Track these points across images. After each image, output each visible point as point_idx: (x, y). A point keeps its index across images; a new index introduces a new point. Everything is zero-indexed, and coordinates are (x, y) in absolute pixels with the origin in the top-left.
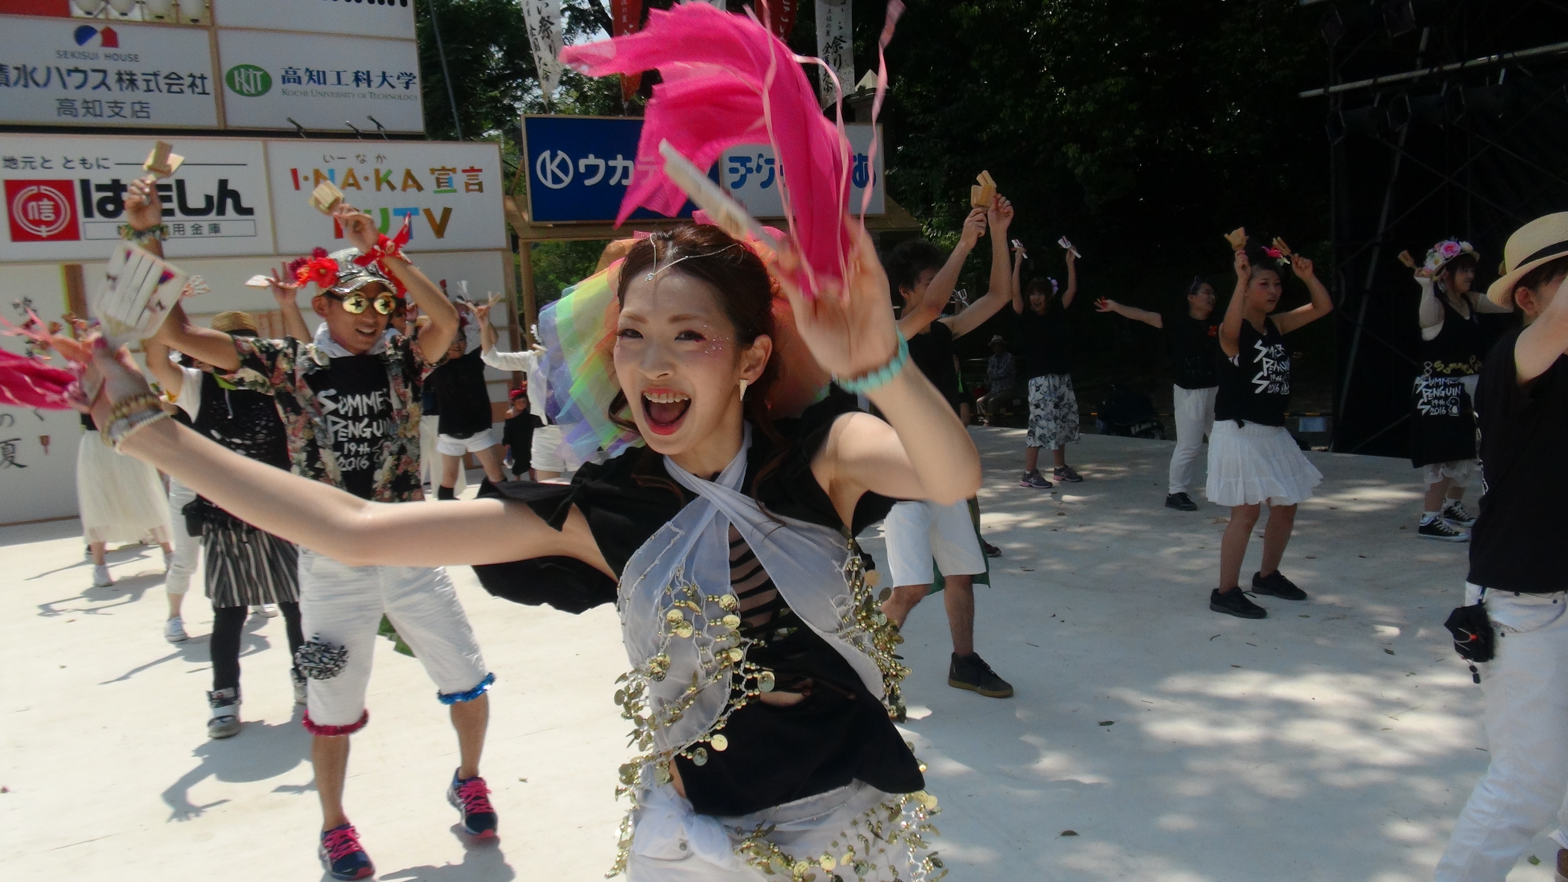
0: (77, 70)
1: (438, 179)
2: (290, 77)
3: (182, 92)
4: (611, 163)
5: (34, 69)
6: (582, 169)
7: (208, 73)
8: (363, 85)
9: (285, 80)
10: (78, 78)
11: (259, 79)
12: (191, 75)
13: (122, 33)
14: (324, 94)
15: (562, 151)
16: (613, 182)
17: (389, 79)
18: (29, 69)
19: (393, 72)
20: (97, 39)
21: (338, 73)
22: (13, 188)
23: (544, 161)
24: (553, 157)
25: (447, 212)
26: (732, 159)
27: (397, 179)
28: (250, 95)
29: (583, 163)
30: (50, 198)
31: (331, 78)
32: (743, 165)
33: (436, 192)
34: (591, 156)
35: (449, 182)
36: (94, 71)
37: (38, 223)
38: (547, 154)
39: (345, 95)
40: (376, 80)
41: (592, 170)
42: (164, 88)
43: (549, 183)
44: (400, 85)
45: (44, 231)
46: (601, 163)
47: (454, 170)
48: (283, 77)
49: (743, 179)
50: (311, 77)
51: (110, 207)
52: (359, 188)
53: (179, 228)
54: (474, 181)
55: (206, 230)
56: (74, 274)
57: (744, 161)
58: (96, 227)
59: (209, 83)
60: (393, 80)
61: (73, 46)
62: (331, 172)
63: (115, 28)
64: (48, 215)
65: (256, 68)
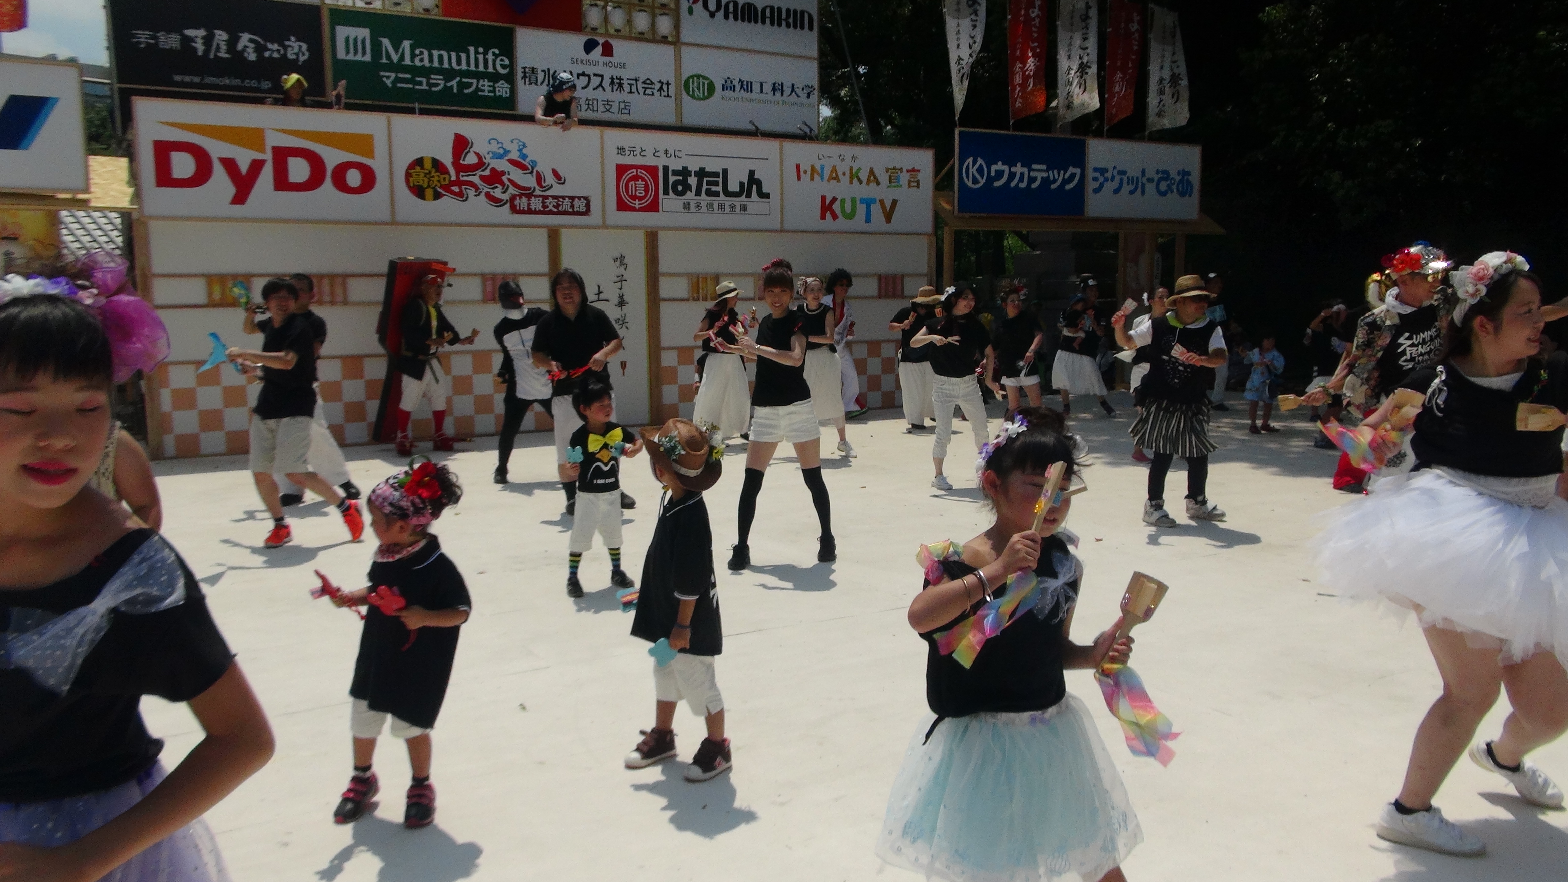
1: (890, 176)
2: (728, 86)
3: (653, 94)
4: (1013, 169)
6: (993, 174)
7: (672, 81)
8: (778, 94)
9: (724, 88)
11: (706, 86)
12: (660, 81)
13: (616, 44)
14: (750, 101)
16: (1013, 184)
17: (796, 90)
19: (799, 85)
20: (599, 50)
21: (761, 84)
22: (621, 169)
23: (968, 166)
24: (974, 163)
25: (894, 203)
26: (1096, 170)
27: (864, 176)
28: (700, 99)
29: (994, 168)
30: (643, 180)
31: (756, 87)
32: (1102, 174)
33: (888, 187)
34: (1000, 163)
35: (898, 178)
36: (595, 75)
37: (634, 198)
38: (970, 160)
39: (765, 102)
40: (787, 91)
41: (1000, 174)
42: (641, 91)
43: (969, 183)
44: (803, 95)
45: (637, 204)
46: (1006, 168)
47: (901, 170)
48: (723, 85)
49: (1102, 184)
50: (742, 87)
51: (680, 188)
52: (839, 181)
53: (721, 206)
54: (915, 180)
55: (738, 209)
56: (652, 238)
57: (1103, 171)
58: (670, 203)
59: (672, 89)
60: (799, 91)
61: (582, 55)
62: (822, 167)
63: (612, 41)
64: (641, 192)
65: (705, 78)
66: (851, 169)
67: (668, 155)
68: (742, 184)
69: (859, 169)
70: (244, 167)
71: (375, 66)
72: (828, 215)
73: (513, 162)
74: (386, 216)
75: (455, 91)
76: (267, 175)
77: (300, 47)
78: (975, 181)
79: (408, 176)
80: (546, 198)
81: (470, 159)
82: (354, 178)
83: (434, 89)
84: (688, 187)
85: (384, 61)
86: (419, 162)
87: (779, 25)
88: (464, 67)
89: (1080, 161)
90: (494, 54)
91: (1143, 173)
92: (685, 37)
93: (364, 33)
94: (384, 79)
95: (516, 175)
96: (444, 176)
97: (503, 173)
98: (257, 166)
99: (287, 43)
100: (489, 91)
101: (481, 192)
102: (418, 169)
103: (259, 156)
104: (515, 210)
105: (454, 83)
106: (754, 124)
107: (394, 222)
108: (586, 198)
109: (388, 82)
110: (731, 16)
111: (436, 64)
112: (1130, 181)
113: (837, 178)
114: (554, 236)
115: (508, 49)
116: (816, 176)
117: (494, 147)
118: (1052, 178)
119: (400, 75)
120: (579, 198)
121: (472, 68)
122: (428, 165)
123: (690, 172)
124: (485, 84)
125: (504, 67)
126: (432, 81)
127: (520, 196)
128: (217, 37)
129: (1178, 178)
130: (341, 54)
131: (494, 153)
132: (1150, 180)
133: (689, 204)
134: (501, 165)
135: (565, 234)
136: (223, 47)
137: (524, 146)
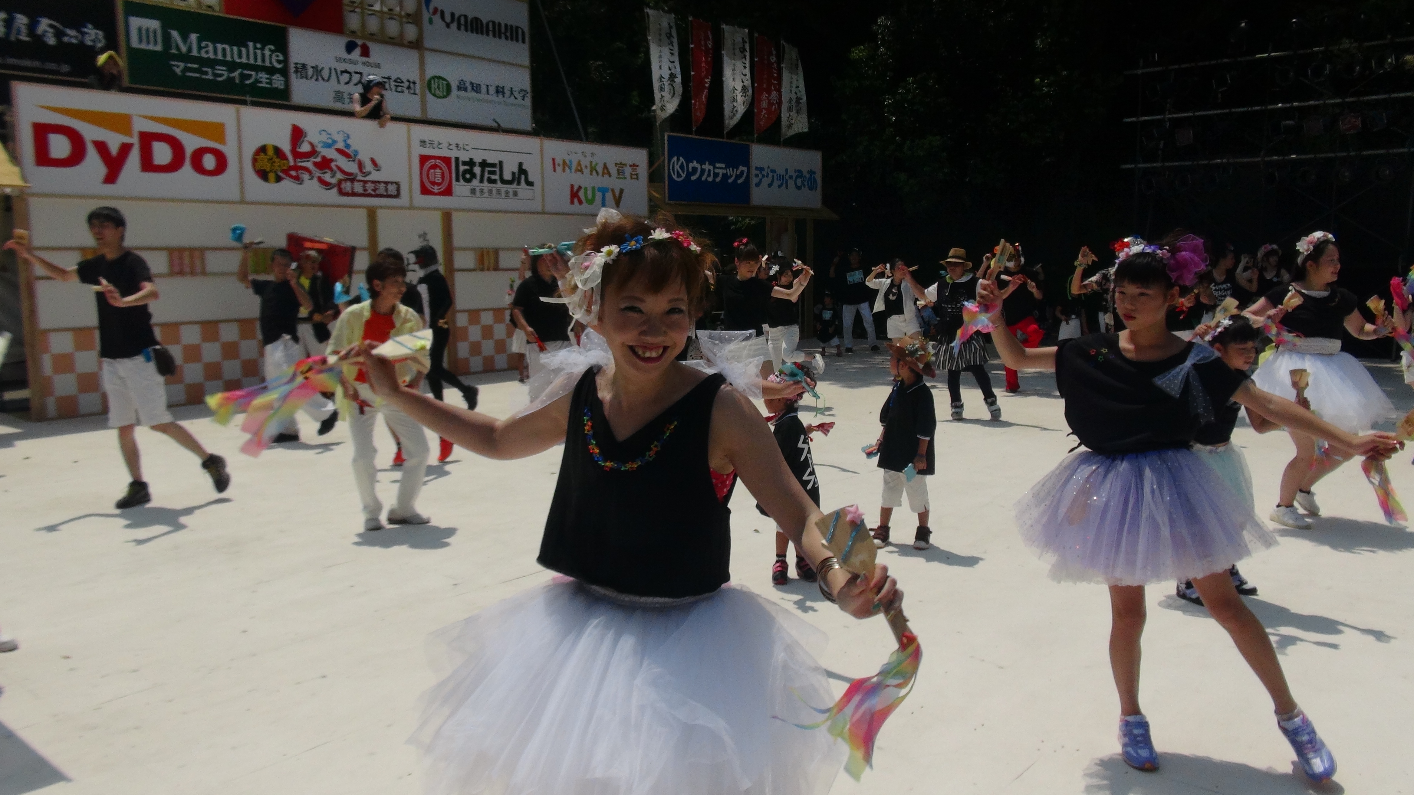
0: (346, 72)
1: (618, 170)
2: (462, 87)
3: (403, 92)
4: (704, 167)
5: (322, 69)
6: (690, 170)
7: (418, 81)
8: (501, 96)
9: (459, 88)
10: (345, 77)
11: (445, 85)
12: (409, 81)
13: (374, 48)
14: (478, 100)
15: (683, 158)
16: (703, 179)
17: (514, 92)
18: (319, 69)
19: (516, 89)
20: (357, 51)
21: (488, 86)
22: (424, 159)
23: (674, 163)
24: (678, 160)
25: (622, 191)
26: (757, 168)
27: (600, 169)
28: (440, 97)
29: (691, 165)
30: (441, 169)
31: (484, 89)
32: (761, 173)
33: (617, 178)
34: (695, 162)
35: (623, 172)
36: (356, 73)
37: (433, 183)
38: (675, 159)
39: (491, 102)
40: (507, 93)
41: (695, 169)
42: (393, 88)
43: (675, 177)
44: (520, 98)
45: (436, 189)
46: (698, 166)
47: (625, 165)
48: (458, 86)
49: (761, 180)
50: (473, 89)
51: (468, 176)
52: (583, 173)
53: (499, 192)
54: (635, 173)
55: (511, 194)
56: (447, 217)
57: (761, 169)
58: (460, 188)
59: (418, 86)
60: (516, 94)
61: (344, 55)
62: (571, 161)
63: (369, 44)
64: (438, 179)
65: (444, 79)
66: (591, 162)
67: (459, 148)
68: (513, 174)
69: (597, 164)
70: (114, 149)
71: (166, 56)
72: (576, 201)
73: (340, 151)
74: (236, 196)
75: (237, 81)
76: (134, 158)
77: (96, 34)
78: (679, 176)
79: (255, 161)
80: (365, 182)
81: (305, 148)
82: (209, 162)
83: (220, 79)
84: (473, 175)
85: (174, 51)
86: (263, 149)
87: (500, 37)
88: (244, 60)
89: (746, 160)
90: (270, 50)
91: (787, 170)
92: (427, 43)
93: (154, 24)
94: (175, 68)
95: (342, 162)
96: (284, 161)
97: (331, 160)
98: (125, 149)
99: (85, 30)
100: (267, 83)
101: (314, 177)
102: (262, 155)
103: (127, 140)
104: (342, 193)
105: (236, 74)
106: (496, 122)
107: (242, 202)
108: (397, 183)
109: (178, 71)
110: (463, 27)
111: (220, 57)
112: (779, 177)
113: (581, 171)
114: (372, 214)
115: (282, 47)
116: (567, 168)
117: (324, 138)
118: (729, 174)
119: (189, 65)
120: (392, 183)
121: (252, 62)
122: (271, 152)
123: (475, 163)
124: (263, 76)
125: (279, 62)
126: (217, 72)
127: (346, 180)
128: (19, 21)
129: (808, 176)
130: (135, 43)
131: (323, 142)
132: (791, 177)
133: (474, 190)
134: (330, 153)
135: (381, 214)
136: (24, 30)
137: (348, 137)
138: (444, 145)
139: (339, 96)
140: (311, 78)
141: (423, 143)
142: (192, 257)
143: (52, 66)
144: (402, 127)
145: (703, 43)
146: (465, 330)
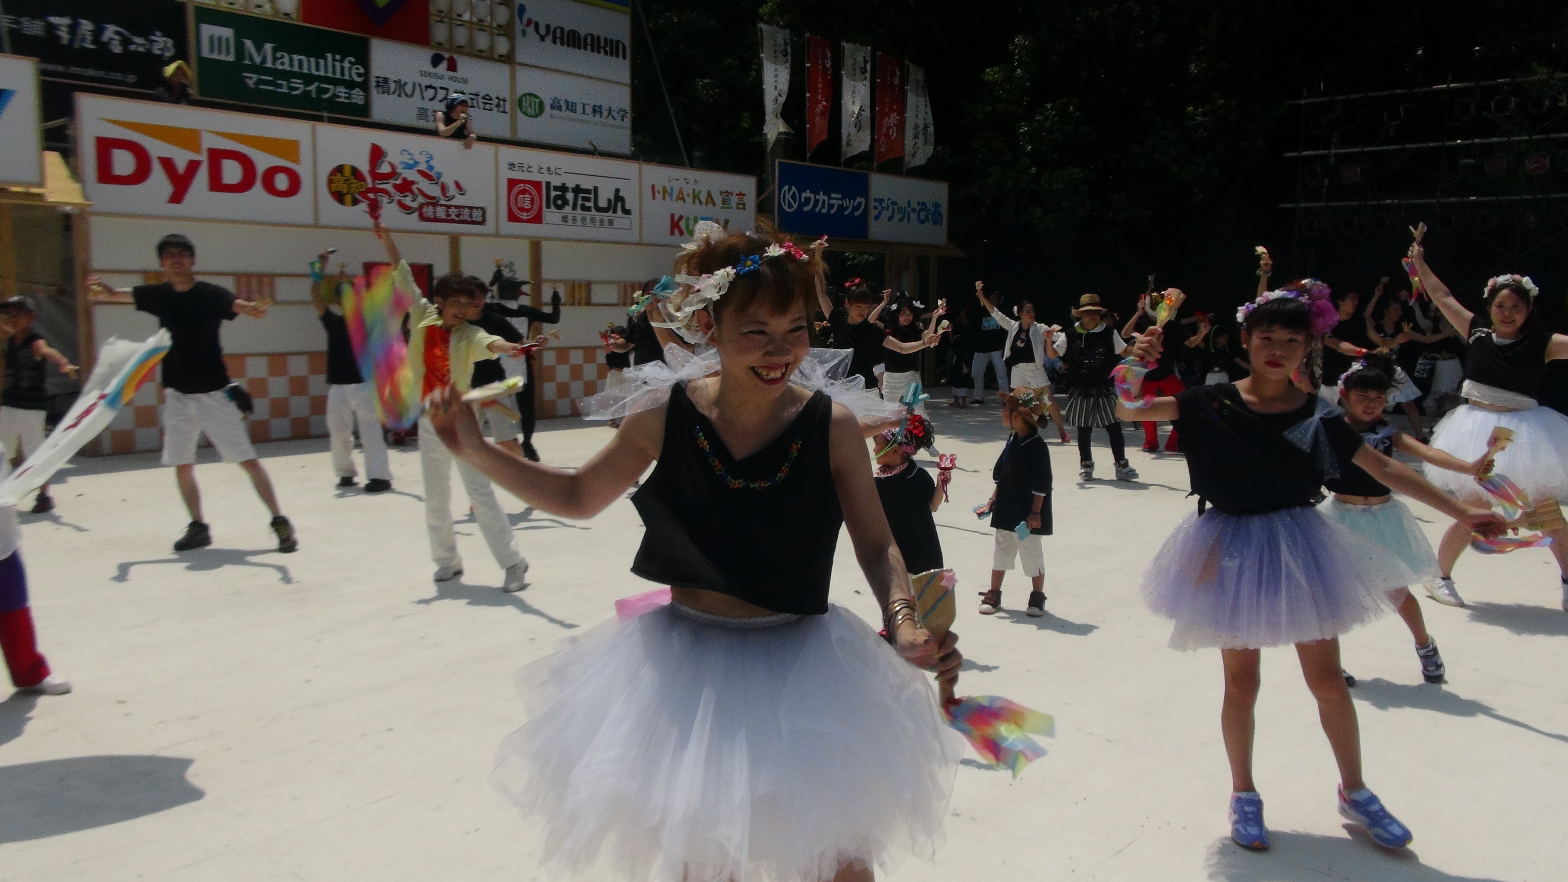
0: (431, 87)
1: (723, 198)
2: (556, 106)
3: (491, 109)
4: (818, 197)
5: (406, 83)
6: (803, 200)
7: (508, 98)
8: (598, 115)
9: (553, 107)
10: (430, 93)
11: (537, 104)
12: (498, 98)
13: (461, 61)
14: (573, 120)
15: (795, 186)
16: (817, 210)
17: (612, 112)
18: (402, 83)
19: (615, 108)
20: (444, 65)
21: (584, 105)
22: (512, 183)
23: (785, 192)
24: (790, 190)
25: (727, 222)
26: (876, 200)
27: (703, 197)
28: (532, 116)
29: (804, 195)
30: (530, 194)
31: (579, 108)
32: (881, 204)
33: (722, 208)
34: (808, 191)
35: (729, 201)
36: (442, 88)
37: (522, 210)
38: (786, 188)
39: (587, 122)
40: (605, 113)
41: (808, 200)
42: (481, 105)
43: (786, 208)
44: (619, 119)
45: (525, 216)
46: (812, 196)
47: (731, 193)
48: (552, 105)
49: (880, 213)
50: (567, 108)
51: (559, 202)
52: (684, 202)
53: (593, 220)
54: (742, 202)
55: (606, 223)
56: (536, 247)
57: (880, 201)
58: (551, 215)
59: (508, 105)
60: (614, 114)
61: (429, 68)
62: (672, 188)
63: (456, 57)
64: (527, 206)
65: (536, 97)
66: (694, 190)
67: (550, 172)
68: (609, 200)
69: (700, 191)
70: (181, 166)
71: (238, 67)
72: (676, 231)
73: (422, 173)
74: (309, 219)
75: (314, 95)
76: (202, 176)
77: (166, 42)
78: (790, 206)
79: (330, 181)
80: (449, 207)
81: (385, 169)
82: (282, 182)
83: (295, 93)
84: (566, 202)
85: (247, 62)
86: (339, 169)
87: (599, 52)
88: (322, 73)
89: (864, 192)
90: (351, 63)
91: (909, 202)
92: (520, 57)
93: (227, 33)
94: (247, 80)
95: (424, 185)
96: (362, 183)
97: (413, 183)
98: (193, 166)
99: (153, 38)
100: (346, 98)
101: (393, 200)
102: (339, 176)
103: (195, 157)
104: (423, 218)
105: (313, 88)
106: (592, 144)
107: (316, 226)
108: (482, 209)
109: (250, 83)
110: (558, 41)
111: (296, 69)
112: (900, 210)
113: (682, 199)
114: (454, 242)
115: (363, 59)
116: (667, 196)
117: (406, 158)
118: (845, 206)
119: (263, 77)
120: (477, 208)
121: (330, 75)
122: (347, 172)
123: (568, 188)
124: (342, 90)
125: (359, 75)
126: (293, 85)
127: (428, 204)
128: (84, 27)
129: (932, 209)
130: (206, 53)
131: (405, 163)
132: (914, 210)
133: (566, 217)
134: (411, 175)
135: (464, 242)
136: (89, 37)
137: (431, 158)
138: (535, 169)
139: (422, 113)
140: (394, 93)
141: (512, 166)
142: (260, 284)
143: (118, 76)
144: (489, 148)
145: (820, 62)
146: (552, 369)
